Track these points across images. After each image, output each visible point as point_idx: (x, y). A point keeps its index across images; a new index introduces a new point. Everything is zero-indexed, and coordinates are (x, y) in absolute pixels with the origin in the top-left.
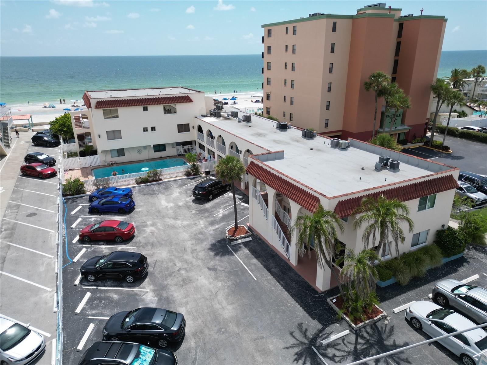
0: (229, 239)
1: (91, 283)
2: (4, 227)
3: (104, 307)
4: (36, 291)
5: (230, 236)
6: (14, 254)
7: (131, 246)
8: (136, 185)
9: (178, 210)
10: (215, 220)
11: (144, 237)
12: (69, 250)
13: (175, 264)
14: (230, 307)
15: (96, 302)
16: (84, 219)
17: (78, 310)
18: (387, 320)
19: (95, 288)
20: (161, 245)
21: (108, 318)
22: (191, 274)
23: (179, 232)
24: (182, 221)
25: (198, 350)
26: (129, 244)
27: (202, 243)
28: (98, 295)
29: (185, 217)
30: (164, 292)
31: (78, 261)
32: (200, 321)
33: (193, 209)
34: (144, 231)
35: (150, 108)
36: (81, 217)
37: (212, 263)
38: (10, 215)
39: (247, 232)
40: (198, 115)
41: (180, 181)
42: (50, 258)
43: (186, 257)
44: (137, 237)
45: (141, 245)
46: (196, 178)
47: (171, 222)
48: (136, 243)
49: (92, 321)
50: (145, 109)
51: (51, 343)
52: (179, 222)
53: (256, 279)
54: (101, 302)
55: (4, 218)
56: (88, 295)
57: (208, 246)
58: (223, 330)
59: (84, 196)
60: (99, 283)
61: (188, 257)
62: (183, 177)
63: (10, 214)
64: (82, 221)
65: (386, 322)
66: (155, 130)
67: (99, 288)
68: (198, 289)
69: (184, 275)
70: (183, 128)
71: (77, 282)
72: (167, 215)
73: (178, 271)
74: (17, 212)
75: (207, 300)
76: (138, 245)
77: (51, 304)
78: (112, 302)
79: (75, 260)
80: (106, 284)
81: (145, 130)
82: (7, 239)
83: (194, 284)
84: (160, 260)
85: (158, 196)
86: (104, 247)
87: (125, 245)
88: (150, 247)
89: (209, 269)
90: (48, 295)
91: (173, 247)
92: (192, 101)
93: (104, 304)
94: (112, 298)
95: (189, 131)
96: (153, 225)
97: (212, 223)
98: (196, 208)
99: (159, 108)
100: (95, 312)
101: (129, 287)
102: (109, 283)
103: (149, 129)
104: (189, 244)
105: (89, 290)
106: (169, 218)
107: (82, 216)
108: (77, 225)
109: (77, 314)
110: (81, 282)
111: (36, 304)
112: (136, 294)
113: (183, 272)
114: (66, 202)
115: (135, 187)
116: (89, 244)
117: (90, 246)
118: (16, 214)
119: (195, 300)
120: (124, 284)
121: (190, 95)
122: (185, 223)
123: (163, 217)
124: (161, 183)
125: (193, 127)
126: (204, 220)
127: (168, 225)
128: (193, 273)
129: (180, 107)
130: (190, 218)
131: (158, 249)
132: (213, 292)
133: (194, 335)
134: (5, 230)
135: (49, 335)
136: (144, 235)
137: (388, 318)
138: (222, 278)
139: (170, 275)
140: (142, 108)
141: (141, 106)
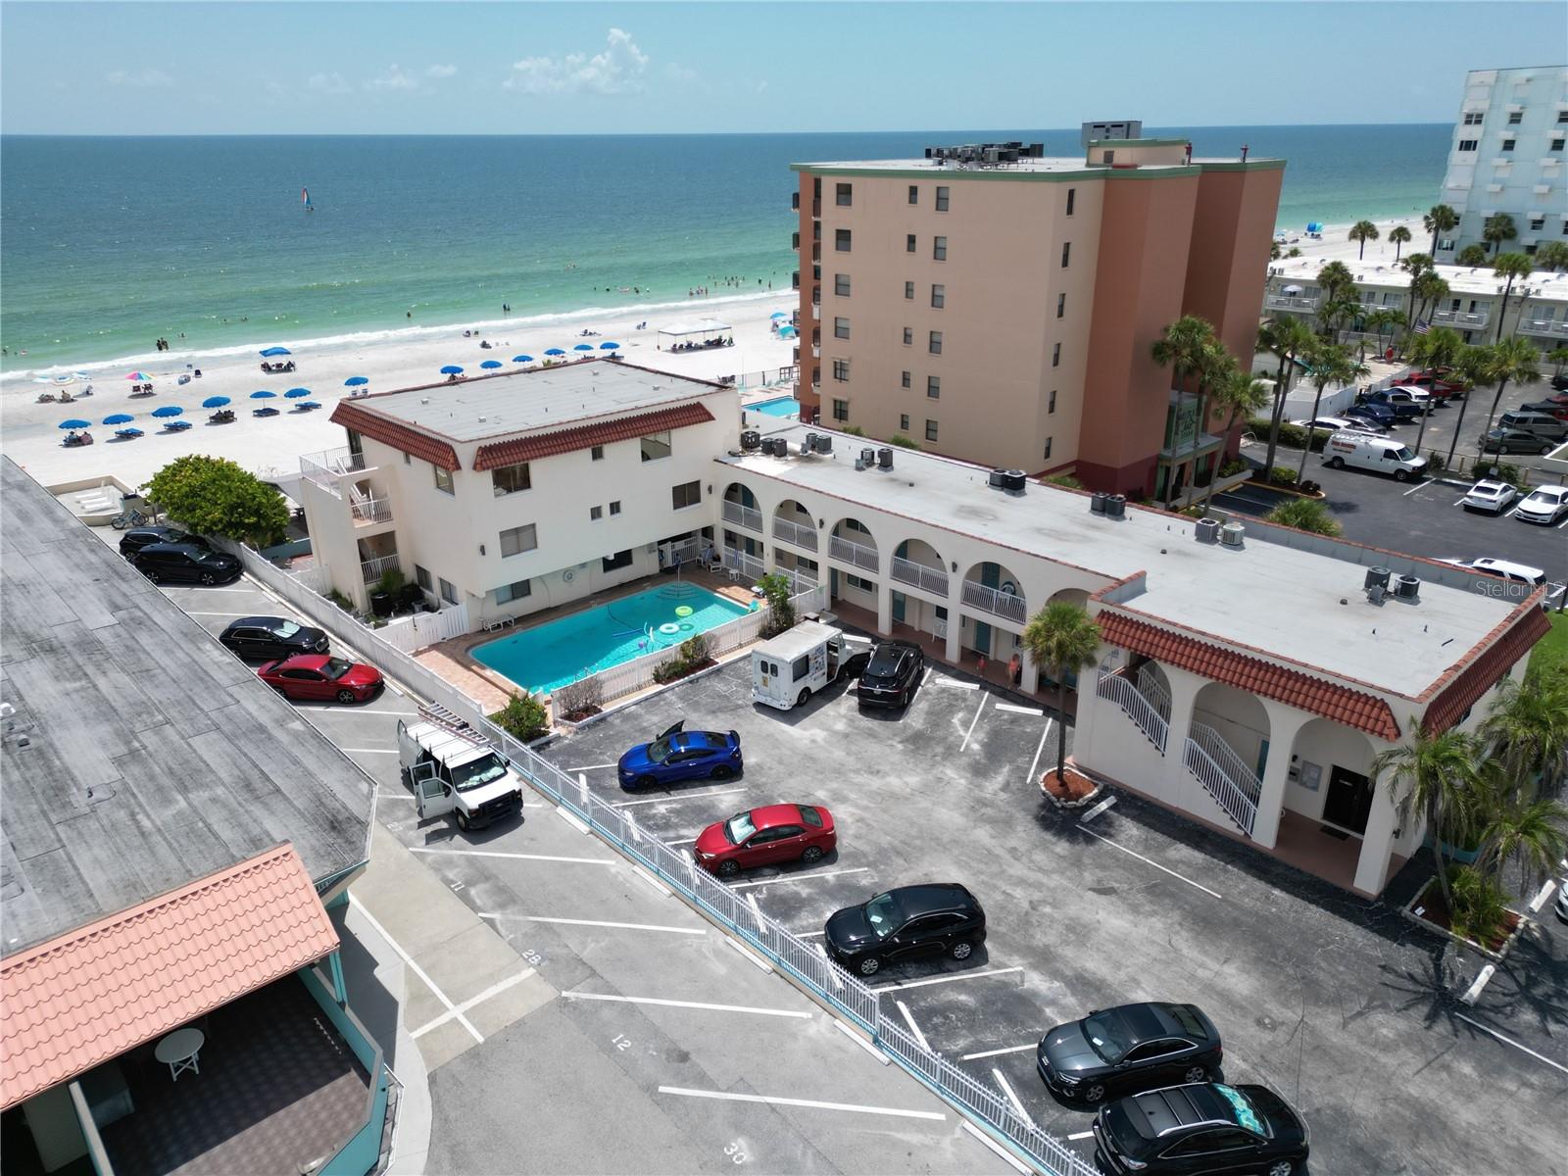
0: (1064, 808)
2: (453, 875)
7: (851, 866)
8: (661, 687)
9: (854, 748)
10: (977, 762)
11: (857, 837)
13: (1008, 894)
15: (937, 1020)
19: (895, 988)
20: (920, 850)
22: (1071, 912)
23: (926, 809)
24: (900, 777)
26: (841, 863)
28: (922, 1004)
29: (894, 764)
30: (1057, 965)
33: (890, 738)
35: (607, 449)
36: (623, 808)
37: (1088, 876)
40: (723, 455)
42: (698, 935)
43: (1012, 871)
45: (871, 858)
47: (868, 782)
48: (854, 855)
49: (985, 1065)
50: (597, 454)
52: (895, 782)
53: (1219, 896)
61: (1019, 870)
64: (637, 818)
66: (618, 511)
67: (904, 987)
68: (1124, 944)
69: (1059, 917)
70: (686, 495)
72: (842, 765)
73: (1033, 909)
75: (1168, 963)
76: (864, 861)
78: (973, 1012)
81: (596, 513)
82: (511, 909)
83: (1105, 935)
87: (831, 865)
89: (1097, 891)
92: (711, 418)
94: (962, 1003)
95: (698, 500)
96: (840, 798)
97: (979, 772)
98: (894, 735)
99: (633, 447)
102: (911, 970)
103: (606, 510)
104: (985, 837)
106: (855, 772)
107: (620, 804)
111: (818, 1055)
113: (1047, 910)
115: (664, 692)
121: (704, 402)
122: (913, 779)
123: (839, 772)
124: (721, 671)
125: (710, 489)
126: (949, 764)
127: (878, 794)
129: (683, 439)
130: (910, 766)
132: (1162, 942)
134: (468, 884)
138: (1147, 909)
140: (588, 453)
141: (586, 447)
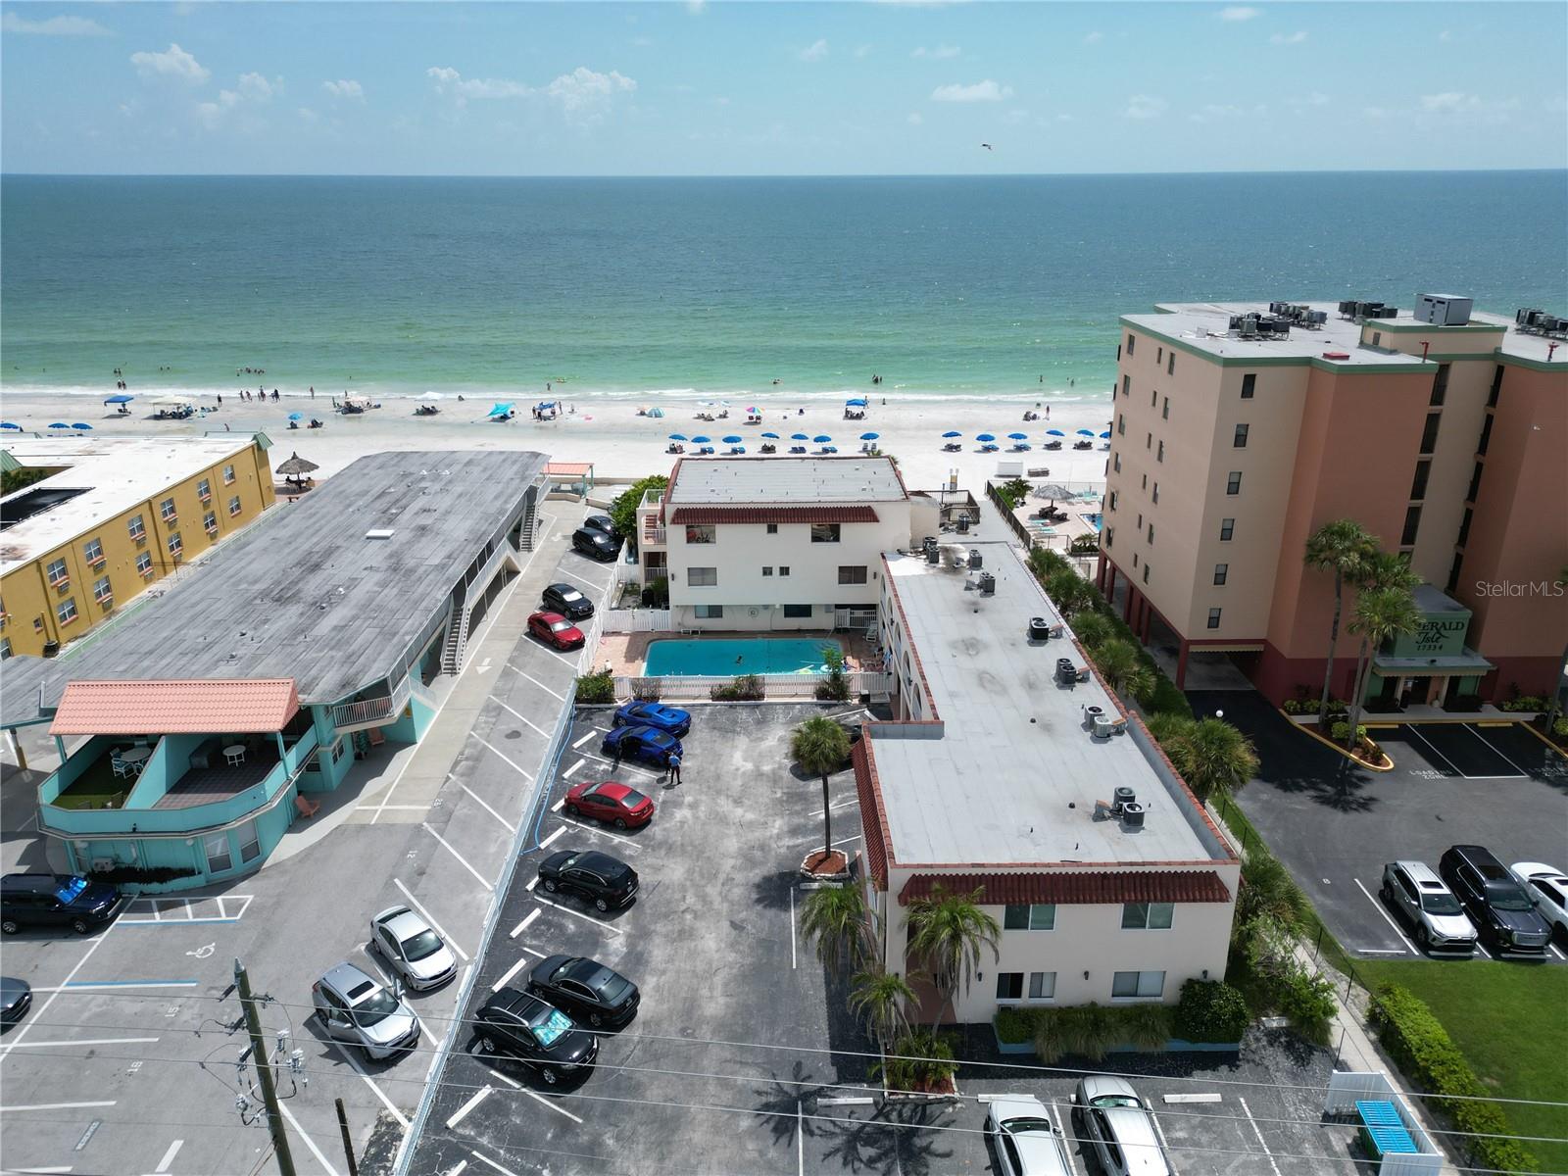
0: (803, 875)
1: (548, 894)
2: (467, 752)
3: (549, 941)
4: (471, 884)
5: (807, 870)
6: (465, 810)
7: (634, 842)
8: (710, 701)
9: (752, 783)
10: (805, 826)
11: (665, 829)
12: (543, 821)
13: (684, 898)
14: (722, 1000)
15: (543, 927)
16: (591, 763)
17: (514, 934)
18: (954, 1108)
19: (551, 904)
20: (684, 852)
21: (544, 957)
22: (698, 924)
23: (727, 834)
24: (745, 811)
25: (638, 1047)
26: (634, 837)
27: (752, 868)
28: (550, 918)
29: (757, 803)
30: (642, 943)
31: (547, 847)
32: (665, 1006)
33: (782, 788)
34: (672, 814)
35: (780, 527)
36: (586, 758)
37: (743, 915)
38: (483, 729)
39: (844, 870)
40: (889, 550)
41: (798, 707)
42: (509, 831)
43: (709, 889)
44: (655, 825)
45: (652, 843)
46: (836, 705)
47: (725, 805)
48: (647, 837)
49: (525, 955)
50: (772, 529)
51: (465, 969)
52: (739, 811)
53: (794, 967)
54: (549, 929)
55: (472, 733)
56: (537, 912)
57: (757, 880)
58: (689, 1031)
59: (610, 709)
60: (560, 897)
61: (713, 891)
62: (809, 700)
63: (483, 725)
64: (583, 767)
65: (950, 1109)
66: (787, 574)
67: (556, 906)
68: (693, 954)
69: (688, 922)
70: (853, 574)
71: (530, 886)
72: (728, 789)
73: (683, 912)
74: (494, 724)
75: (697, 977)
76: (647, 842)
77: (483, 913)
78: (564, 934)
79: (543, 846)
80: (568, 903)
81: (767, 571)
82: (463, 779)
83: (693, 944)
84: (667, 882)
85: (737, 737)
86: (594, 830)
87: (627, 836)
88: (663, 852)
89: (733, 924)
90: (486, 896)
91: (700, 863)
92: (876, 519)
93: (552, 933)
94: (566, 928)
95: (865, 582)
96: (693, 806)
97: (794, 831)
98: (788, 788)
99: (805, 530)
100: (534, 942)
101: (598, 918)
102: (573, 901)
103: (776, 571)
104: (728, 864)
105: (540, 905)
106: (728, 796)
107: (588, 755)
108: (572, 775)
109: (511, 938)
110: (537, 886)
111: (466, 906)
112: (601, 933)
113: (688, 917)
114: (576, 717)
115: (706, 705)
116: (574, 820)
117: (574, 823)
118: (491, 726)
119: (678, 972)
120: (592, 911)
121: (874, 507)
122: (750, 816)
123: (719, 792)
124: (758, 706)
125: (874, 577)
126: (786, 818)
127: (718, 813)
128: (703, 924)
129: (850, 530)
130: (763, 808)
131: (674, 860)
132: (714, 966)
133: (646, 1024)
134: (467, 759)
135: (465, 957)
136: (667, 825)
137: (959, 1105)
138: (741, 948)
139: (666, 916)
140: (764, 527)
141: (764, 522)
